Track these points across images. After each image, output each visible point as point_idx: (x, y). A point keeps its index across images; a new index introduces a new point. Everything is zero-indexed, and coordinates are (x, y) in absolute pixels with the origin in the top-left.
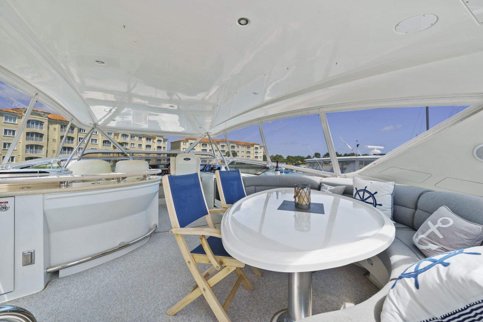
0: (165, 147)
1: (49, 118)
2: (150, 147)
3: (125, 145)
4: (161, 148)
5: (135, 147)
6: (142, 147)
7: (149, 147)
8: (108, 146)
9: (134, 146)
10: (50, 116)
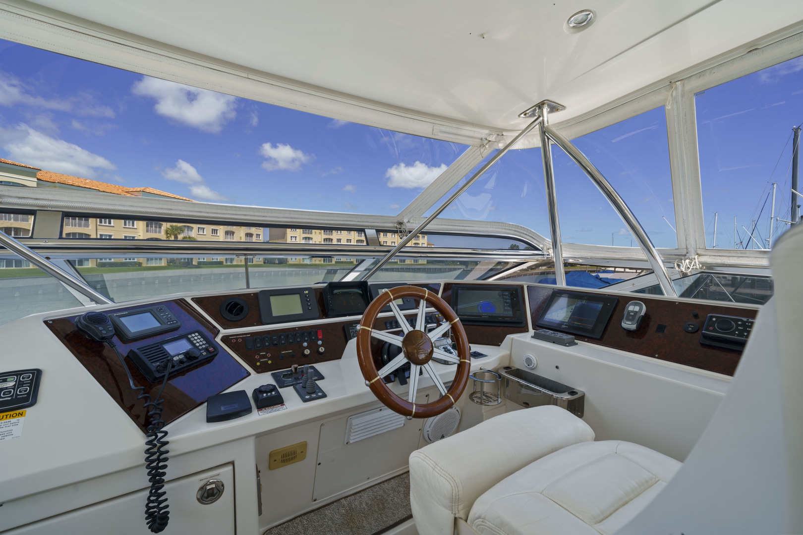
0: (259, 235)
1: (38, 179)
2: (233, 235)
3: (188, 230)
4: (252, 237)
5: (205, 234)
6: (218, 235)
7: (230, 235)
8: (156, 232)
9: (203, 232)
10: (39, 175)
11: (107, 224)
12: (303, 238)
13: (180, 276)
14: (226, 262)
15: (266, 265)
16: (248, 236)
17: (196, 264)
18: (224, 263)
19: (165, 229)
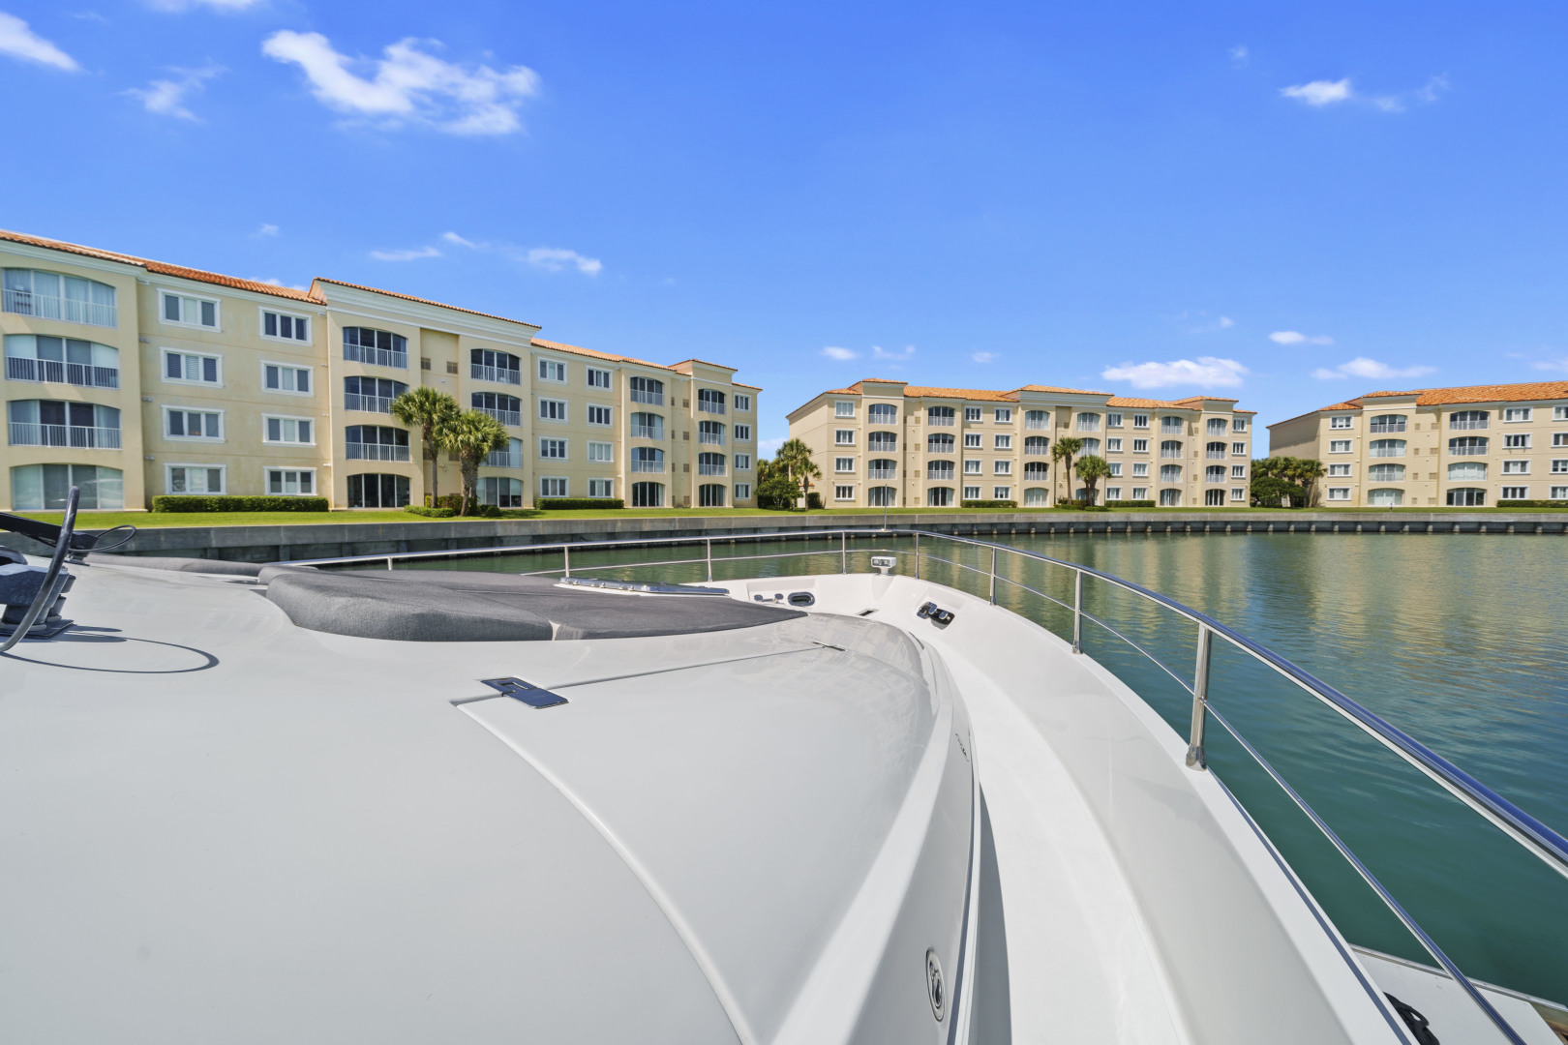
0: (1243, 445)
1: (905, 397)
2: (1179, 448)
3: (1090, 446)
4: (1223, 450)
5: (1121, 450)
6: (1147, 451)
7: (1173, 448)
8: (1039, 453)
9: (1119, 448)
10: (906, 391)
11: (975, 446)
12: (1372, 444)
13: (1069, 523)
14: (1162, 502)
15: (1256, 509)
16: (1213, 449)
17: (1103, 505)
18: (1158, 505)
19: (1053, 445)
